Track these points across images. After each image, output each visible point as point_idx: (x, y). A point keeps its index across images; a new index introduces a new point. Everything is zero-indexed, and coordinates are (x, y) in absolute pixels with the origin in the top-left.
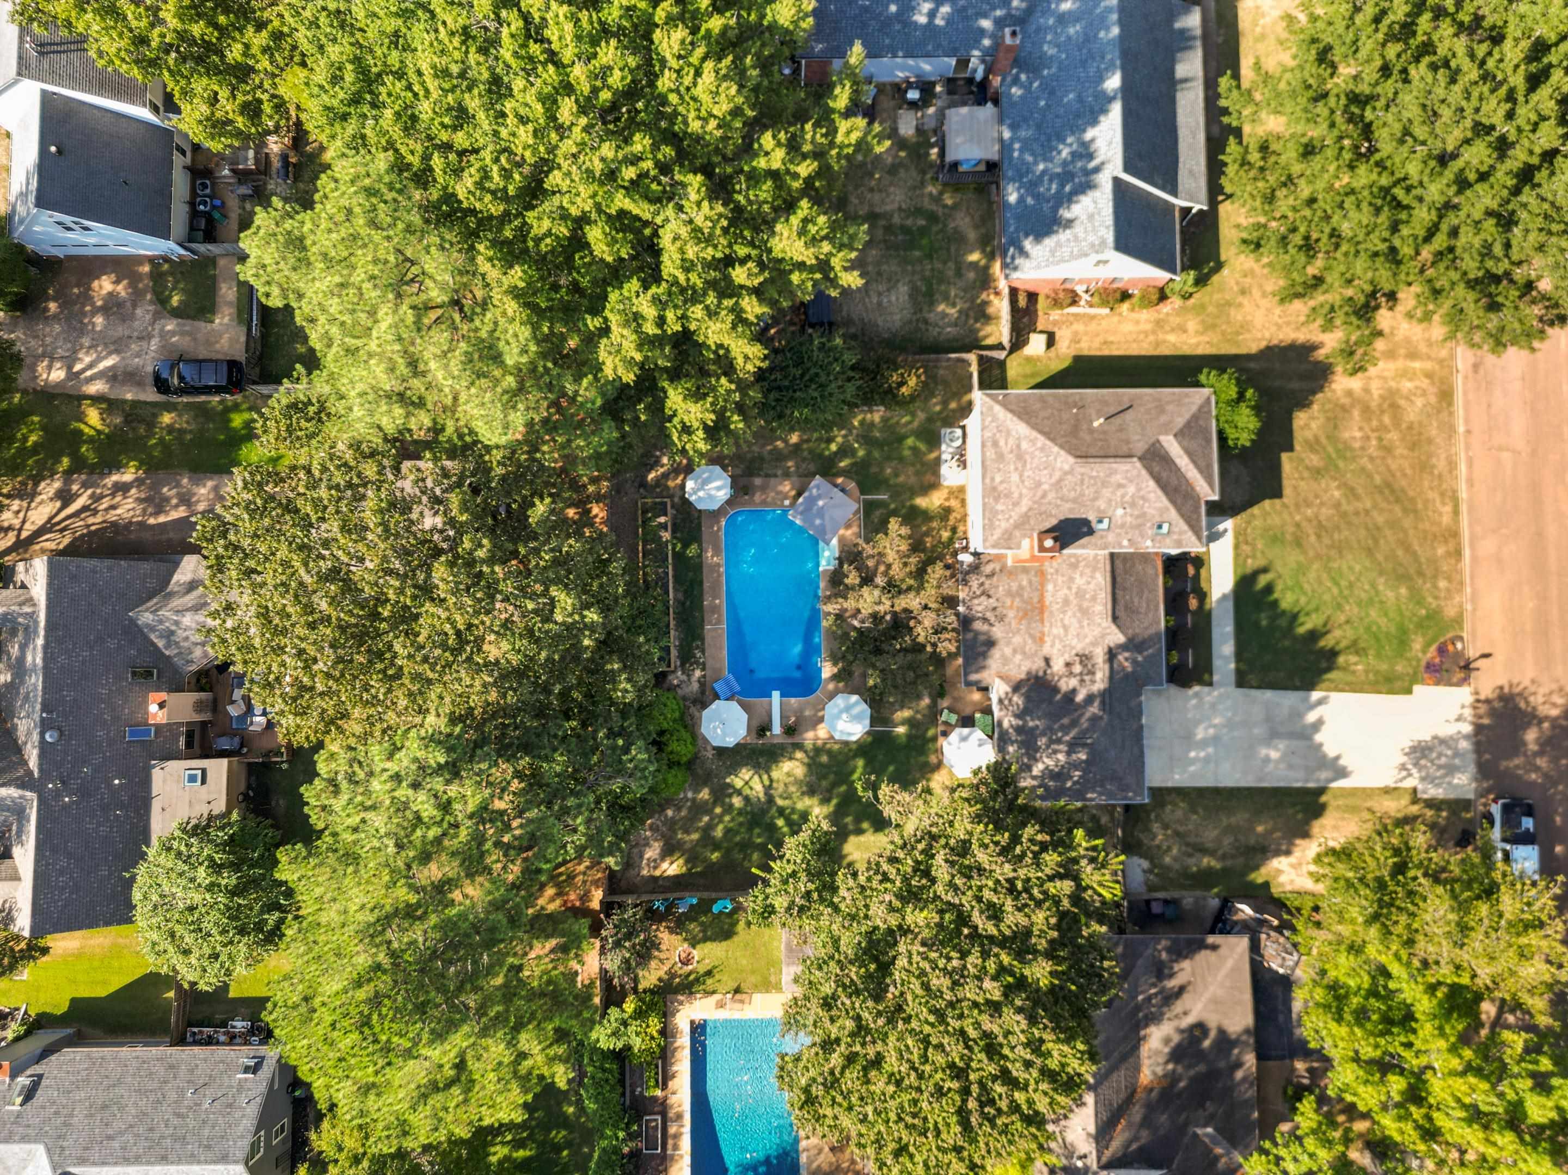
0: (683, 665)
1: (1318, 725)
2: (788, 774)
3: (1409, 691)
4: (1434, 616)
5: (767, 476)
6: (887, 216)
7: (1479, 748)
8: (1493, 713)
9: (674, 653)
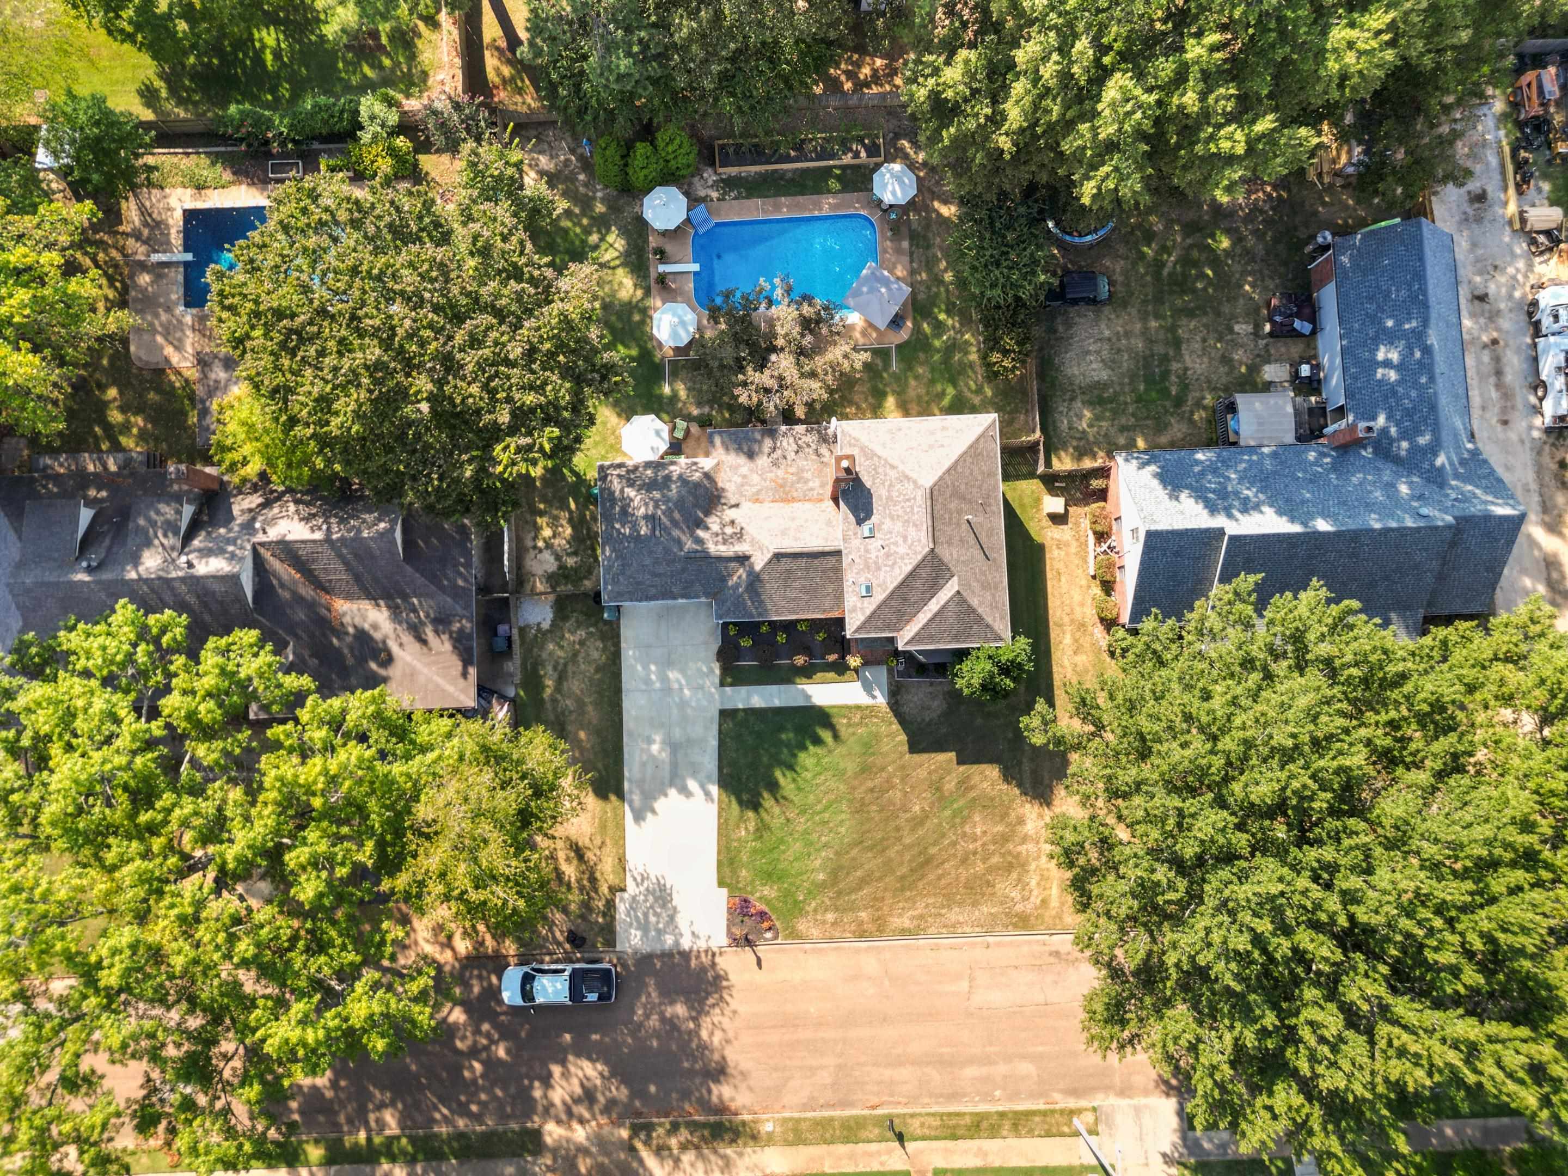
0: (722, 180)
1: (685, 791)
2: (621, 283)
3: (721, 884)
4: (797, 909)
5: (911, 254)
6: (1179, 356)
7: (667, 955)
8: (703, 969)
9: (733, 171)
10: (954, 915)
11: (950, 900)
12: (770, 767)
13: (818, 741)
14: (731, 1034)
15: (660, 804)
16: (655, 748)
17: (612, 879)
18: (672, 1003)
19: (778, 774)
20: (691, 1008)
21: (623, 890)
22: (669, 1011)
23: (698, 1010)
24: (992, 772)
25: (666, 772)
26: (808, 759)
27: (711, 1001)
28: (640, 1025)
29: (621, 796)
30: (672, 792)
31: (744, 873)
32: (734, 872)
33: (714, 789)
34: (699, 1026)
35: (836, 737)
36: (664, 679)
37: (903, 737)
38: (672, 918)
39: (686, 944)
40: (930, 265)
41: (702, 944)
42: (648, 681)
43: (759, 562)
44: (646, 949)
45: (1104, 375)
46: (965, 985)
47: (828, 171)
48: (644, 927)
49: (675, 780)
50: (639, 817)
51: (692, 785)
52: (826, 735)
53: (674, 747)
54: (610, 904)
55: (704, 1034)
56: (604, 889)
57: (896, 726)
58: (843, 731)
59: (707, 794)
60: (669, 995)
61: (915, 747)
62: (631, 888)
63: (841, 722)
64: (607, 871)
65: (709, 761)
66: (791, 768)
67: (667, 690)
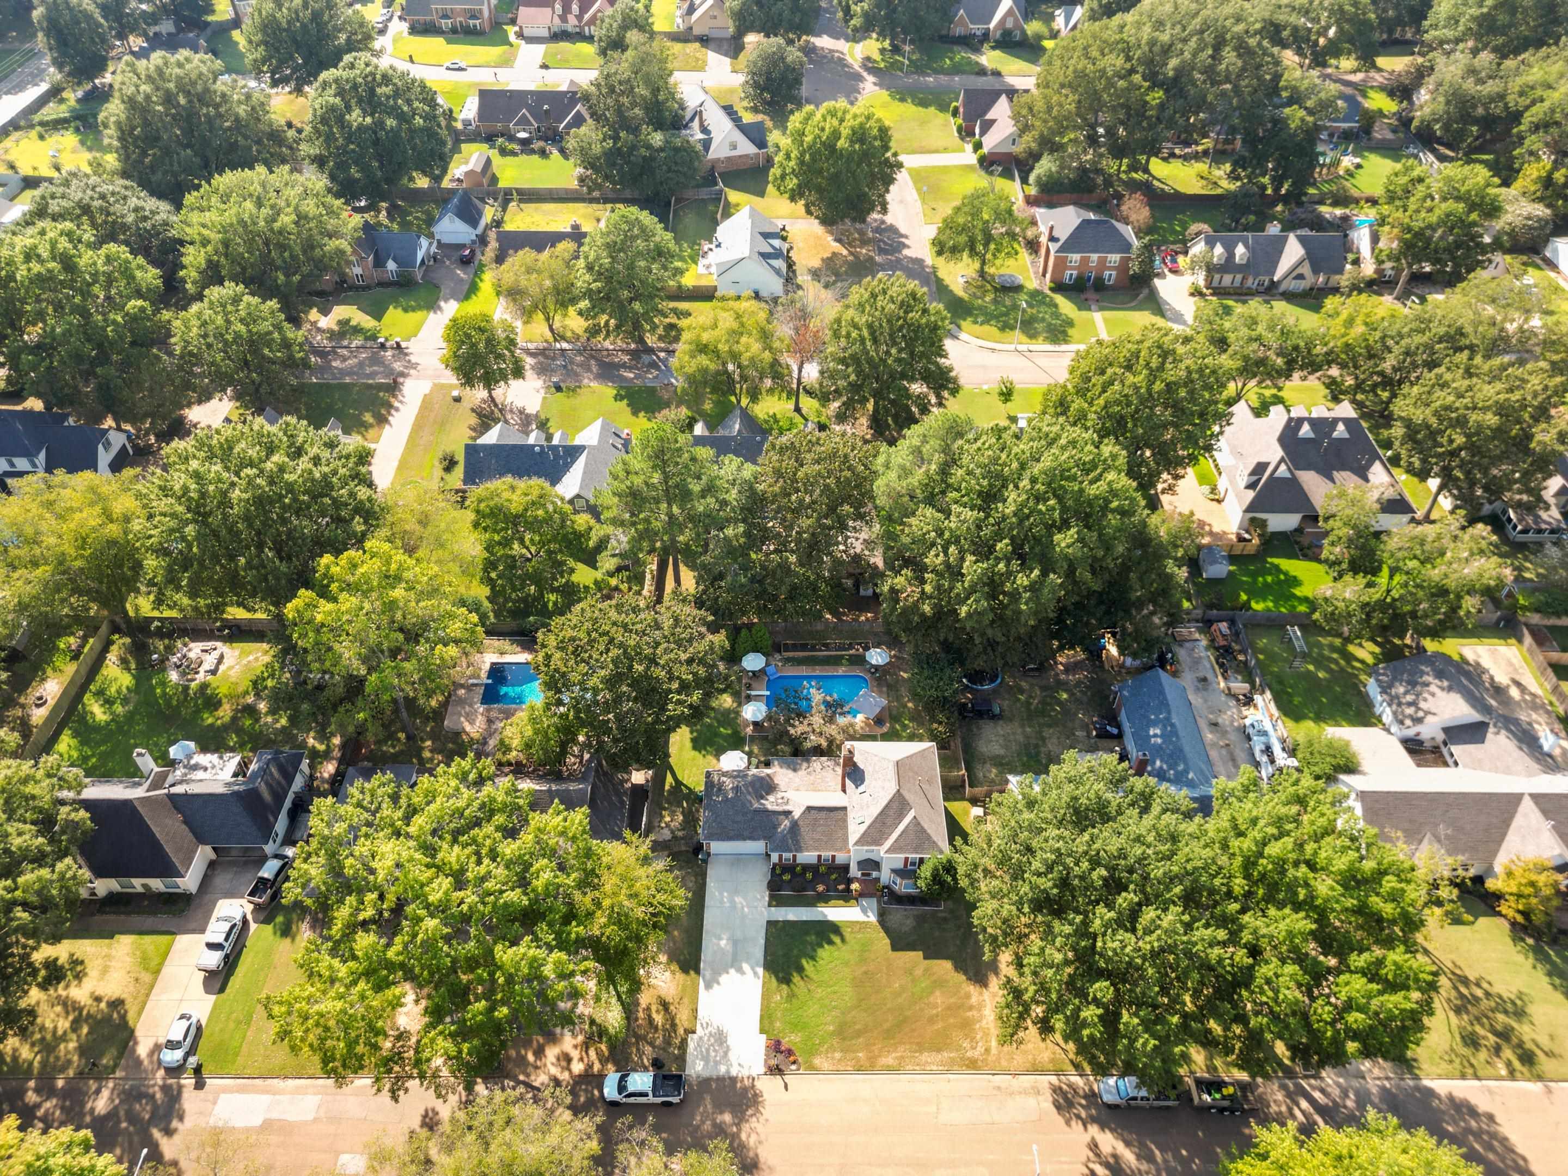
0: (784, 657)
3: (762, 1031)
4: (813, 1052)
5: (888, 694)
7: (720, 1079)
8: (745, 1090)
9: (791, 654)
10: (925, 1057)
11: (921, 1048)
12: (799, 958)
13: (831, 942)
14: (763, 1137)
15: (723, 978)
16: (723, 943)
17: (686, 1024)
18: (721, 1113)
19: (804, 962)
20: (734, 1116)
21: (694, 1032)
22: (719, 1119)
23: (740, 1119)
24: (947, 965)
25: (729, 958)
26: (825, 953)
27: (750, 1112)
28: (698, 1127)
29: (698, 971)
30: (732, 971)
31: (778, 1024)
32: (771, 1023)
33: (760, 971)
34: (740, 1130)
35: (843, 940)
36: (732, 902)
37: (887, 941)
38: (726, 1053)
39: (734, 1073)
40: (898, 698)
41: (745, 1073)
42: (722, 902)
43: (797, 814)
44: (706, 1074)
45: (1002, 752)
46: (934, 1109)
47: (842, 657)
48: (706, 1059)
49: (735, 963)
50: (708, 986)
51: (746, 967)
52: (837, 939)
53: (735, 942)
54: (684, 1042)
55: (743, 1136)
56: (681, 1031)
57: (883, 934)
58: (847, 936)
59: (755, 973)
60: (720, 1107)
61: (895, 947)
62: (699, 1031)
63: (846, 932)
64: (683, 1018)
65: (758, 951)
66: (813, 958)
67: (733, 906)
